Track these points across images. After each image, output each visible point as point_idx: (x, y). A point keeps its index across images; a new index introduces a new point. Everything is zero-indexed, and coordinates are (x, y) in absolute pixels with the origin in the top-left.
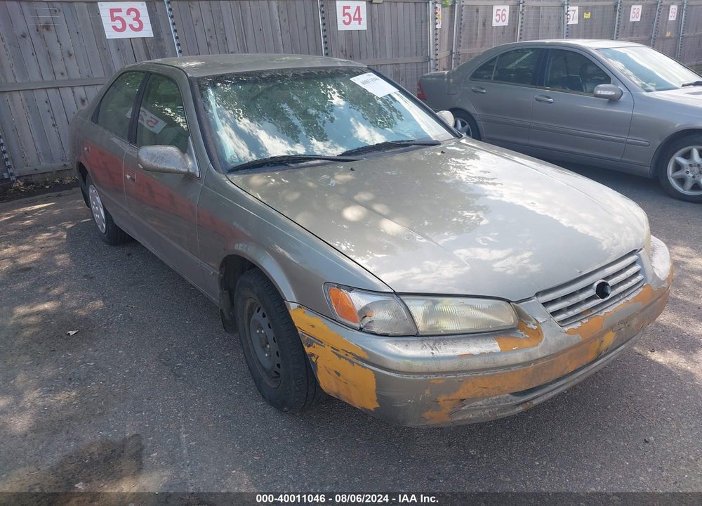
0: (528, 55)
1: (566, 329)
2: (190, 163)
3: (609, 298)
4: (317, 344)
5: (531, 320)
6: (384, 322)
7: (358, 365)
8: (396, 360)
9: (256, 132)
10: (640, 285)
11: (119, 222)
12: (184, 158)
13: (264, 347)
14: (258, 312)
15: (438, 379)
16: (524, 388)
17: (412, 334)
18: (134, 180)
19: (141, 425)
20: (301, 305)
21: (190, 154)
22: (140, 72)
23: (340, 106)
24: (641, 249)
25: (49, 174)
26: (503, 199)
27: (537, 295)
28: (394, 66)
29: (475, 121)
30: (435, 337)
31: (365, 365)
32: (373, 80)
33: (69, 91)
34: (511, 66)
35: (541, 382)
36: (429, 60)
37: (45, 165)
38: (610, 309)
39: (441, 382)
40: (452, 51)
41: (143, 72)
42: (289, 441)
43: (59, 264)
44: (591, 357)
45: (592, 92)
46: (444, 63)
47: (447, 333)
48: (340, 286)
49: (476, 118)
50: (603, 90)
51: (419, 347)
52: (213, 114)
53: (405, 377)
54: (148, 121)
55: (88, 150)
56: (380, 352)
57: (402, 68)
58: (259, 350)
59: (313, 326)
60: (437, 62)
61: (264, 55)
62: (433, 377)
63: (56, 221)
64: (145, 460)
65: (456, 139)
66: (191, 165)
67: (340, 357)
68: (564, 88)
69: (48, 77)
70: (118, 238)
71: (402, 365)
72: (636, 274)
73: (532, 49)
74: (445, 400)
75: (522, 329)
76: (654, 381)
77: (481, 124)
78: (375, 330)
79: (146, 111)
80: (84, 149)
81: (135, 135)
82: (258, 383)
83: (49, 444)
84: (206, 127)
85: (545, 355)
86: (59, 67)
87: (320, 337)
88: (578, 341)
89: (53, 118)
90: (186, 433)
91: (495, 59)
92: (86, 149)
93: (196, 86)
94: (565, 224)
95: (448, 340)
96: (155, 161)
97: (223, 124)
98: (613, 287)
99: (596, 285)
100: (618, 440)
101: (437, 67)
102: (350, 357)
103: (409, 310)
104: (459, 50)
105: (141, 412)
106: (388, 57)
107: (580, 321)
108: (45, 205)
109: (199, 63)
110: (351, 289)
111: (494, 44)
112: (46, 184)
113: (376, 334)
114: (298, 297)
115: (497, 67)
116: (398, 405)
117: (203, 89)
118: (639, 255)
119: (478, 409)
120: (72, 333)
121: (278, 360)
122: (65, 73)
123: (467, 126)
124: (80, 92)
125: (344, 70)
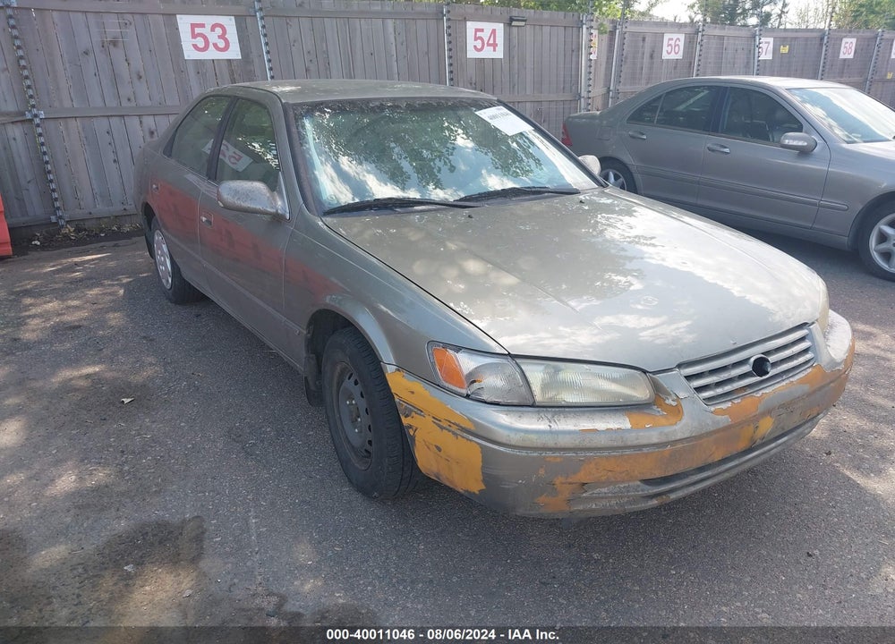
0: (702, 94)
1: (712, 409)
2: (280, 203)
3: (767, 376)
4: (416, 413)
5: (670, 395)
6: (495, 389)
7: (463, 437)
8: (506, 433)
9: (364, 176)
10: (810, 365)
11: (188, 275)
12: (273, 196)
13: (354, 421)
14: (349, 378)
15: (554, 457)
16: (658, 474)
17: (527, 404)
18: (210, 223)
19: (202, 506)
20: (400, 368)
21: (280, 193)
22: (226, 96)
23: (467, 147)
24: (813, 323)
25: (106, 220)
26: (665, 264)
27: (680, 366)
28: (536, 104)
29: (631, 174)
30: (553, 409)
31: (471, 437)
32: (502, 115)
33: (136, 120)
34: (681, 108)
35: (680, 468)
36: (580, 99)
37: (101, 209)
38: (769, 390)
39: (558, 460)
40: (609, 88)
41: (229, 97)
42: (377, 532)
43: (113, 323)
44: (742, 446)
45: (779, 142)
46: (599, 102)
47: (569, 405)
48: (446, 346)
49: (633, 169)
50: (793, 139)
51: (535, 420)
52: (309, 149)
53: (516, 452)
54: (230, 157)
55: (157, 188)
56: (488, 422)
57: (545, 106)
58: (347, 425)
59: (413, 393)
60: (590, 101)
61: (375, 81)
62: (550, 454)
63: (113, 275)
64: (206, 544)
65: (601, 189)
66: (281, 205)
67: (442, 428)
68: (745, 136)
69: (112, 103)
70: (186, 295)
71: (515, 439)
72: (806, 351)
73: (710, 88)
74: (563, 483)
75: (659, 406)
76: (826, 487)
77: (638, 178)
78: (485, 397)
79: (229, 146)
80: (152, 186)
81: (214, 171)
82: (345, 465)
83: (95, 521)
84: (300, 161)
85: (686, 436)
86: (126, 91)
87: (420, 405)
88: (726, 424)
89: (115, 152)
90: (256, 517)
91: (660, 97)
92: (154, 186)
93: (291, 114)
94: (736, 294)
95: (569, 412)
96: (239, 199)
97: (322, 163)
98: (774, 364)
99: (752, 360)
100: (774, 551)
101: (589, 107)
102: (454, 428)
103: (525, 375)
104: (618, 87)
105: (204, 492)
106: (528, 93)
107: (729, 401)
108: (99, 256)
109: (293, 88)
110: (458, 349)
111: (664, 78)
112: (101, 231)
113: (486, 402)
114: (396, 357)
115: (662, 109)
116: (506, 487)
117: (298, 118)
118: (810, 330)
119: (602, 498)
120: (126, 401)
121: (370, 436)
122: (132, 98)
123: (622, 179)
124: (149, 122)
125: (469, 101)
